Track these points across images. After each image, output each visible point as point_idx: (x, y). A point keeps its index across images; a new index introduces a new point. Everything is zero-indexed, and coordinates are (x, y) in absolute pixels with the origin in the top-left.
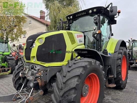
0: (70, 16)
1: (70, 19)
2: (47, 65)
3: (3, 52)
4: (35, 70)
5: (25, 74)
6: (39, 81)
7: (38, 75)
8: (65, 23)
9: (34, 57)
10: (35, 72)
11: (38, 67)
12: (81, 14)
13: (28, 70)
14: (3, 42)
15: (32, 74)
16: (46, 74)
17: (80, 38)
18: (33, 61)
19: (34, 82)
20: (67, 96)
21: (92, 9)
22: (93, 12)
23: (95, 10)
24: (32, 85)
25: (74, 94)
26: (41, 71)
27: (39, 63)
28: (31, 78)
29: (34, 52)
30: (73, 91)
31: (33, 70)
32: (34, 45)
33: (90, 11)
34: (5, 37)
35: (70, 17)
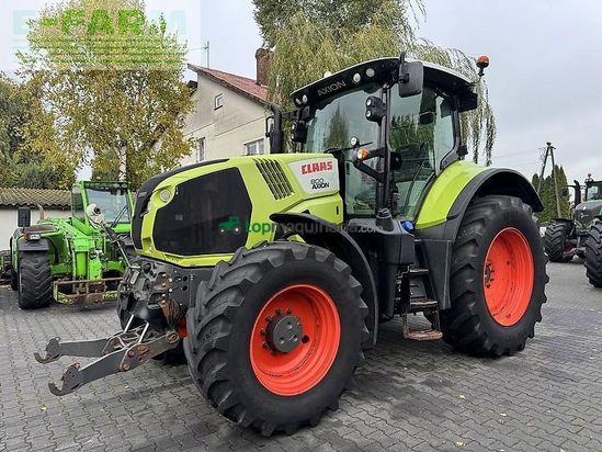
0: (299, 95)
1: (303, 105)
2: (186, 261)
3: (114, 225)
4: (152, 274)
5: (131, 286)
6: (163, 305)
7: (158, 288)
9: (149, 239)
10: (152, 279)
11: (161, 268)
12: (331, 88)
13: (137, 274)
14: (113, 191)
15: (147, 287)
16: (185, 288)
18: (150, 250)
19: (150, 307)
20: (208, 336)
21: (362, 69)
22: (364, 79)
23: (370, 73)
24: (143, 314)
25: (223, 330)
26: (168, 277)
27: (161, 255)
28: (142, 295)
29: (147, 230)
30: (220, 324)
31: (148, 275)
33: (357, 77)
34: (123, 168)
35: (301, 99)
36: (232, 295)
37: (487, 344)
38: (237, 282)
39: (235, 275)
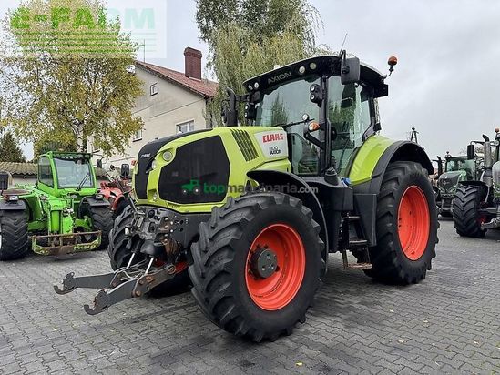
0: (252, 82)
1: (254, 90)
2: (182, 208)
3: (79, 189)
4: (156, 218)
5: (136, 228)
6: (165, 243)
7: (162, 229)
8: (243, 100)
9: (155, 191)
10: (157, 223)
11: (163, 213)
12: (279, 78)
13: (141, 219)
14: (75, 160)
15: (151, 229)
16: (182, 230)
17: (272, 144)
18: (154, 199)
19: (155, 244)
20: (216, 263)
21: (306, 63)
22: (308, 71)
23: (313, 66)
24: (149, 249)
25: (228, 257)
26: (170, 221)
27: (165, 203)
28: (149, 236)
29: (153, 181)
30: (225, 253)
31: (152, 220)
32: (154, 166)
33: (302, 69)
34: (80, 142)
35: (253, 86)
36: (234, 231)
37: (402, 274)
38: (237, 220)
39: (233, 215)
